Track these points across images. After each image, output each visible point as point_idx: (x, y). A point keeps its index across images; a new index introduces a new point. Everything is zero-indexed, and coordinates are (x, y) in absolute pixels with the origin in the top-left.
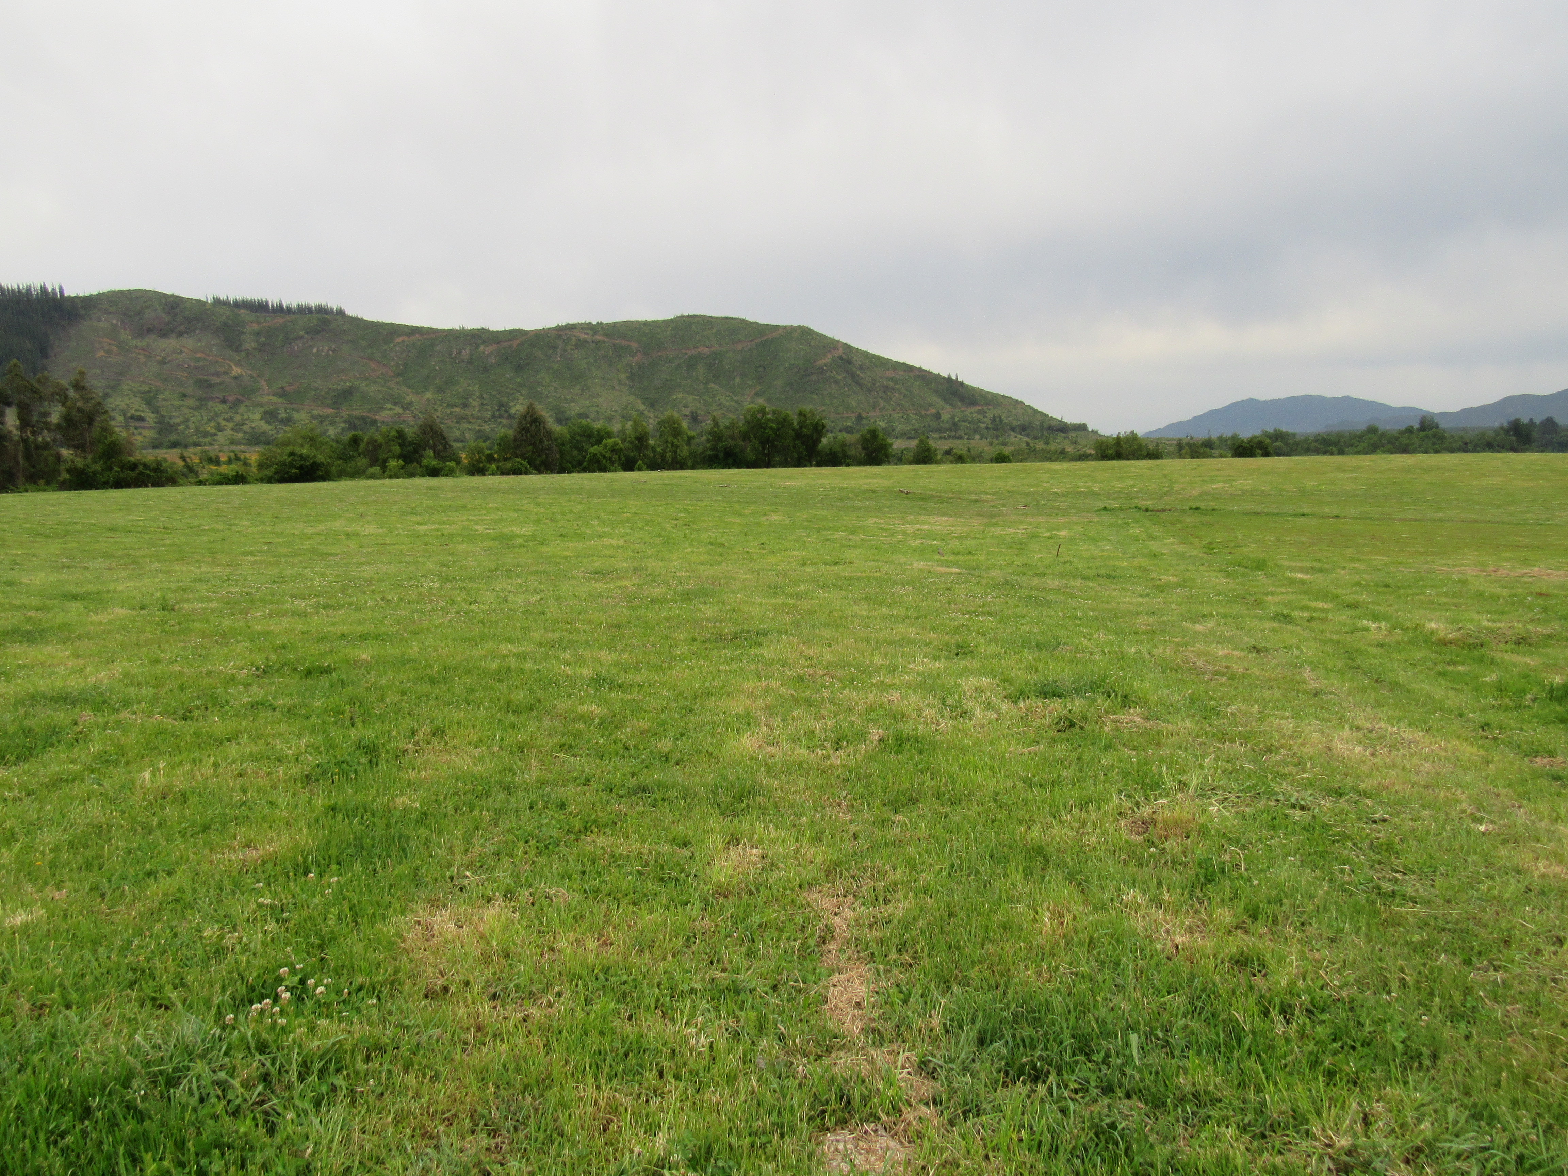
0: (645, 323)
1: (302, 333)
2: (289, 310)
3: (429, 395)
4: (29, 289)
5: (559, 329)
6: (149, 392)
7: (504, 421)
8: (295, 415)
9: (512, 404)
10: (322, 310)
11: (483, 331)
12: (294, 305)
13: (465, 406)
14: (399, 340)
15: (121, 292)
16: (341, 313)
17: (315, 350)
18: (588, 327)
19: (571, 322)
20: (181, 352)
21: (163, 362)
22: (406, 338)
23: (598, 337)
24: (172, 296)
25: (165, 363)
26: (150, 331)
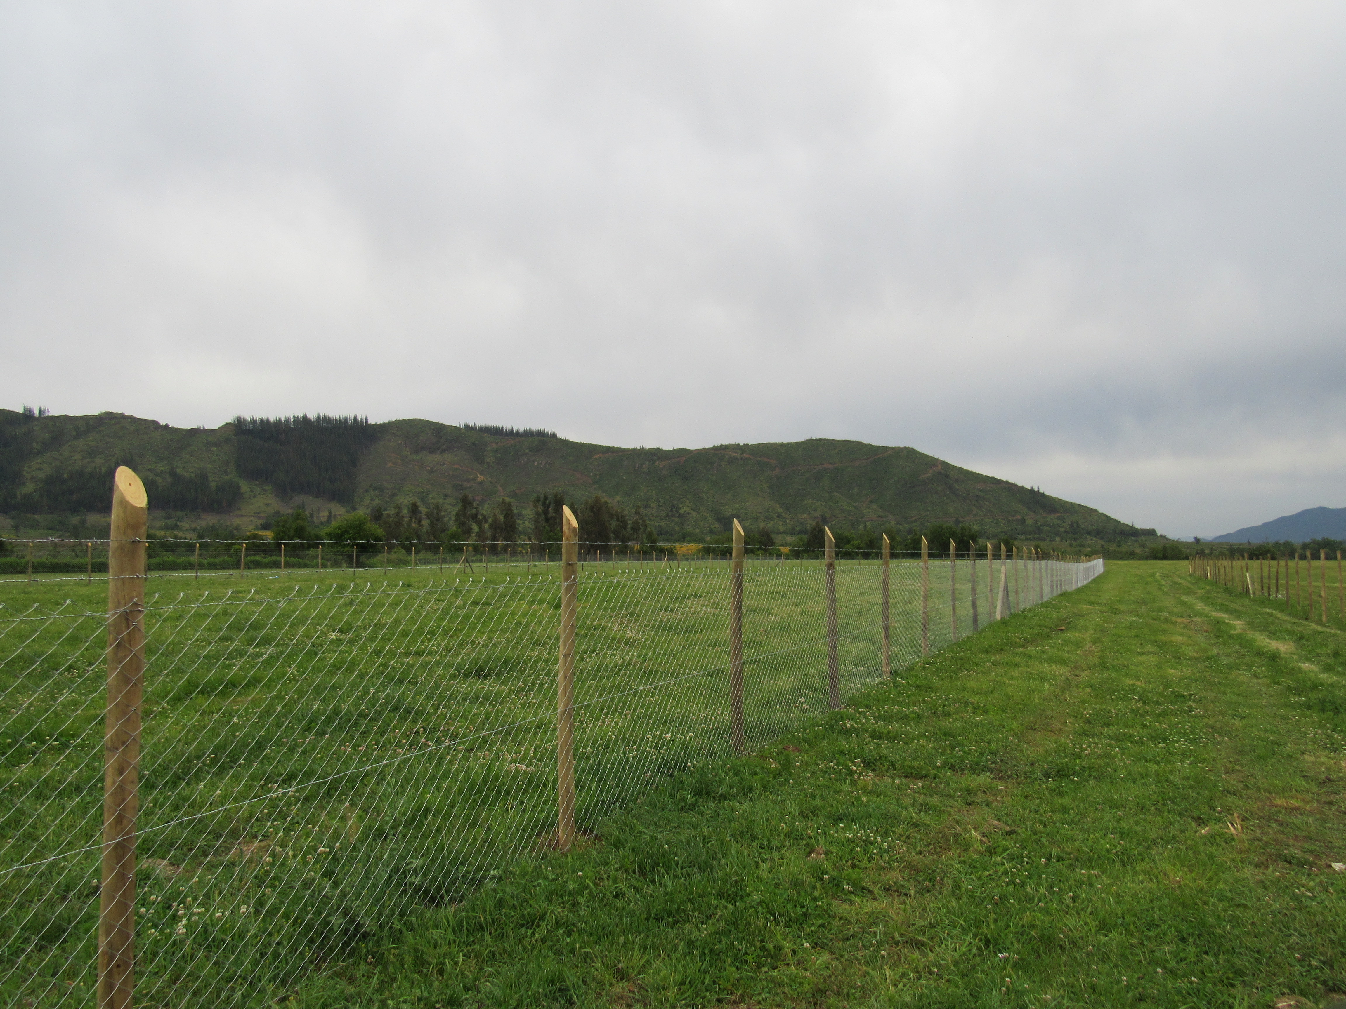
0: (782, 445)
1: (527, 451)
2: (518, 434)
3: (618, 498)
4: (346, 419)
5: (715, 449)
6: (423, 492)
7: (676, 519)
8: (524, 512)
9: (681, 506)
10: (541, 434)
11: (658, 450)
12: (522, 430)
13: (646, 507)
14: (597, 456)
15: (404, 420)
16: (554, 436)
17: (536, 464)
18: (737, 447)
19: (724, 444)
20: (444, 464)
21: (432, 471)
22: (601, 455)
23: (745, 456)
24: (438, 423)
25: (433, 472)
26: (423, 449)
